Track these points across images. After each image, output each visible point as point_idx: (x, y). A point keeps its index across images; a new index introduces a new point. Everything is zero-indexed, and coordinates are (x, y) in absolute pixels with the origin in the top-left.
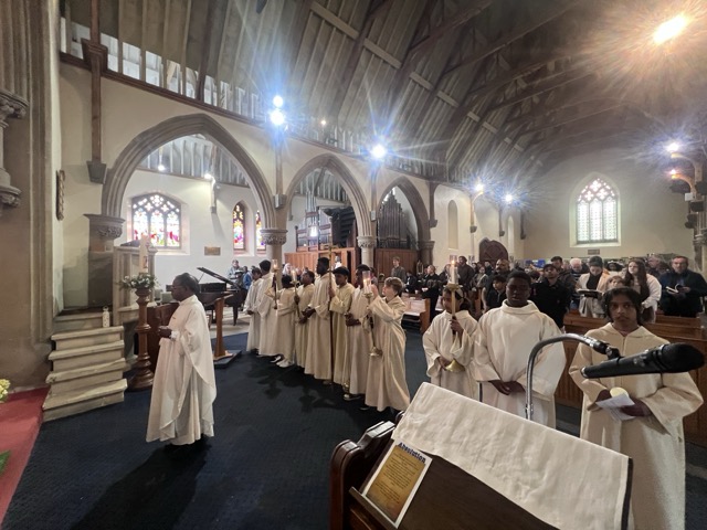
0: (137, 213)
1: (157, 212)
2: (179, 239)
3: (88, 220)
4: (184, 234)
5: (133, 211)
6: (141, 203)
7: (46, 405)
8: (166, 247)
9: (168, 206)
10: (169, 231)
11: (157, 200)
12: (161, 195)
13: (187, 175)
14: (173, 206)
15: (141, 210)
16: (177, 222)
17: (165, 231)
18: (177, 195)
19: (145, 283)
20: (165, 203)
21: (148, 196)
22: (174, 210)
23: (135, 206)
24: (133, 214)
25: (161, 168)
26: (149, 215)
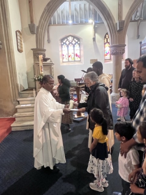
0: (63, 46)
1: (71, 44)
2: (80, 57)
3: (32, 51)
4: (82, 54)
5: (62, 45)
6: (64, 41)
7: (12, 125)
8: (75, 61)
9: (75, 41)
10: (75, 53)
11: (70, 39)
12: (72, 36)
13: (82, 23)
14: (77, 41)
15: (65, 45)
16: (79, 49)
17: (74, 53)
18: (78, 35)
19: (40, 79)
20: (73, 40)
21: (66, 37)
22: (77, 43)
23: (62, 43)
24: (62, 47)
25: (70, 22)
26: (68, 46)
